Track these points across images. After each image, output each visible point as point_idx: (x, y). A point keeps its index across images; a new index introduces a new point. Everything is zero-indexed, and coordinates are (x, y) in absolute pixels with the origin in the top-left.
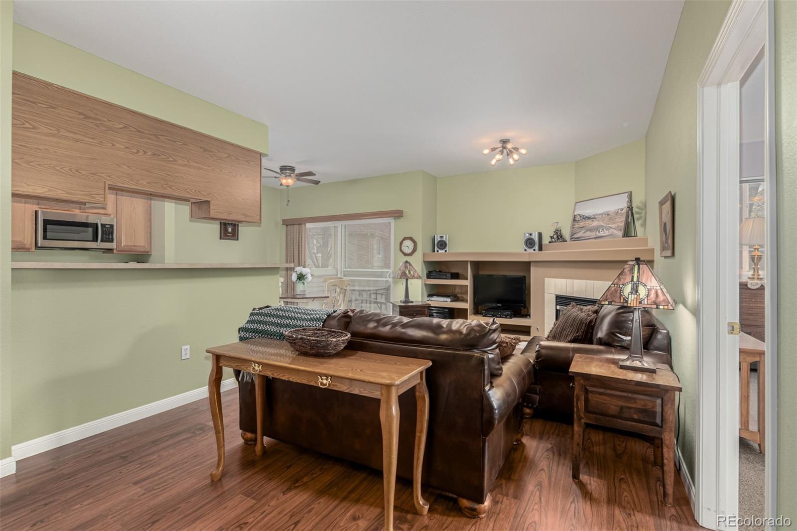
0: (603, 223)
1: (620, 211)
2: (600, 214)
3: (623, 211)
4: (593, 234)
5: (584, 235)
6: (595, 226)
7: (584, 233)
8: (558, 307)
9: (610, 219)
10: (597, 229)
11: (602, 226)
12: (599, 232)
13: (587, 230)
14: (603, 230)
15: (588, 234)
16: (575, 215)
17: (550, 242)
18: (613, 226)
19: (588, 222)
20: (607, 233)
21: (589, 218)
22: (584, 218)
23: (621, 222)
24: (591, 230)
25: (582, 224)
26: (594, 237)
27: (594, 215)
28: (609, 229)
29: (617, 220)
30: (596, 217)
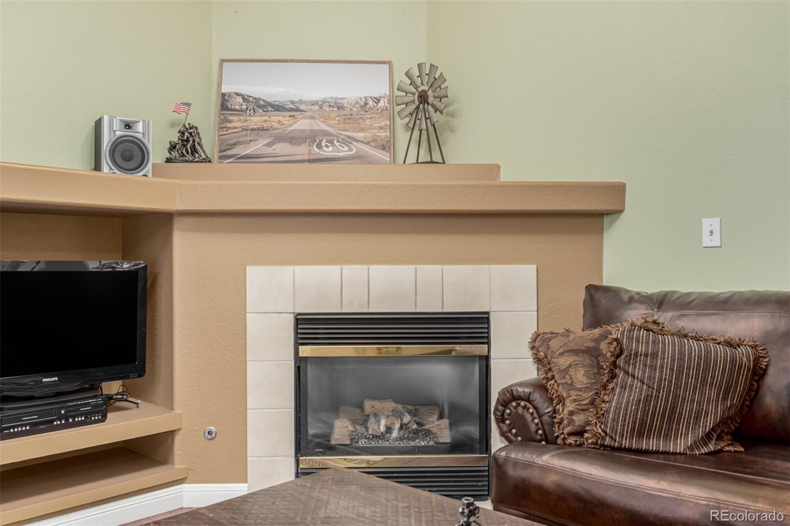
0: (328, 125)
1: (371, 103)
2: (314, 103)
3: (381, 104)
4: (302, 151)
5: (270, 150)
6: (303, 131)
7: (269, 145)
8: (306, 351)
9: (349, 118)
10: (312, 137)
11: (326, 134)
12: (319, 146)
13: (279, 139)
14: (331, 142)
15: (282, 148)
16: (223, 95)
17: (168, 161)
18: (360, 135)
19: (275, 119)
20: (344, 151)
21: (278, 108)
22: (259, 107)
23: (381, 128)
24: (293, 139)
25: (256, 120)
26: (306, 157)
27: (292, 102)
28: (348, 141)
29: (368, 122)
30: (303, 107)
